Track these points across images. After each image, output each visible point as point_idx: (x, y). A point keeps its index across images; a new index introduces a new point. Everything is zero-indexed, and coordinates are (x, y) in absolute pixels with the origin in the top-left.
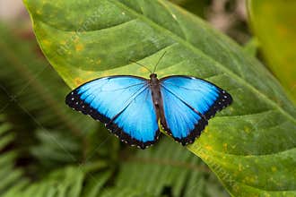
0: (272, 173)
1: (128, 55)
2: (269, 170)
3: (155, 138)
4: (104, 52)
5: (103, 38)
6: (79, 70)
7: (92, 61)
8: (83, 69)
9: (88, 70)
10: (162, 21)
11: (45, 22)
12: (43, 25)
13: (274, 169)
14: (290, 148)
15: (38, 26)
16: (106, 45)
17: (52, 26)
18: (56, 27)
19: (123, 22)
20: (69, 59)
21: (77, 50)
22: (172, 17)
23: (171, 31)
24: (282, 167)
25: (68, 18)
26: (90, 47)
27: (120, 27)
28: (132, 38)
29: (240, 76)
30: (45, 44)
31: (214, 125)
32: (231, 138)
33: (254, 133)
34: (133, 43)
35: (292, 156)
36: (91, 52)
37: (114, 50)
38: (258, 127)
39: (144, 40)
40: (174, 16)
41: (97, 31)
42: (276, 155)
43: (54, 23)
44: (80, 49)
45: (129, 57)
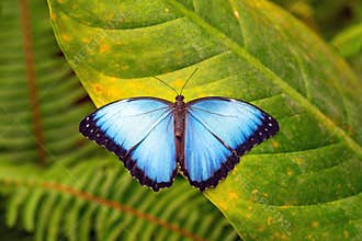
0: (312, 229)
1: (163, 63)
2: (309, 225)
3: (171, 179)
4: (133, 57)
5: (134, 40)
6: (101, 75)
7: (117, 65)
8: (106, 74)
9: (111, 76)
10: (218, 20)
11: (66, 13)
12: (64, 17)
13: (315, 224)
14: (346, 196)
15: (58, 17)
16: (137, 48)
17: (74, 18)
18: (78, 21)
19: (164, 21)
20: (90, 61)
21: (102, 51)
22: (233, 15)
23: (226, 34)
24: (328, 221)
25: (95, 11)
26: (117, 48)
27: (158, 27)
28: (171, 42)
29: (305, 95)
30: (63, 40)
31: (247, 165)
32: (266, 182)
33: (298, 177)
34: (171, 49)
35: (344, 208)
36: (118, 55)
37: (146, 55)
38: (307, 170)
39: (185, 47)
40: (236, 13)
41: (128, 31)
42: (323, 206)
43: (76, 16)
44: (105, 50)
45: (163, 66)
